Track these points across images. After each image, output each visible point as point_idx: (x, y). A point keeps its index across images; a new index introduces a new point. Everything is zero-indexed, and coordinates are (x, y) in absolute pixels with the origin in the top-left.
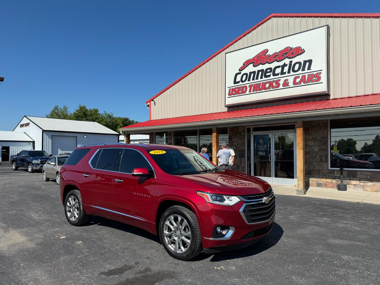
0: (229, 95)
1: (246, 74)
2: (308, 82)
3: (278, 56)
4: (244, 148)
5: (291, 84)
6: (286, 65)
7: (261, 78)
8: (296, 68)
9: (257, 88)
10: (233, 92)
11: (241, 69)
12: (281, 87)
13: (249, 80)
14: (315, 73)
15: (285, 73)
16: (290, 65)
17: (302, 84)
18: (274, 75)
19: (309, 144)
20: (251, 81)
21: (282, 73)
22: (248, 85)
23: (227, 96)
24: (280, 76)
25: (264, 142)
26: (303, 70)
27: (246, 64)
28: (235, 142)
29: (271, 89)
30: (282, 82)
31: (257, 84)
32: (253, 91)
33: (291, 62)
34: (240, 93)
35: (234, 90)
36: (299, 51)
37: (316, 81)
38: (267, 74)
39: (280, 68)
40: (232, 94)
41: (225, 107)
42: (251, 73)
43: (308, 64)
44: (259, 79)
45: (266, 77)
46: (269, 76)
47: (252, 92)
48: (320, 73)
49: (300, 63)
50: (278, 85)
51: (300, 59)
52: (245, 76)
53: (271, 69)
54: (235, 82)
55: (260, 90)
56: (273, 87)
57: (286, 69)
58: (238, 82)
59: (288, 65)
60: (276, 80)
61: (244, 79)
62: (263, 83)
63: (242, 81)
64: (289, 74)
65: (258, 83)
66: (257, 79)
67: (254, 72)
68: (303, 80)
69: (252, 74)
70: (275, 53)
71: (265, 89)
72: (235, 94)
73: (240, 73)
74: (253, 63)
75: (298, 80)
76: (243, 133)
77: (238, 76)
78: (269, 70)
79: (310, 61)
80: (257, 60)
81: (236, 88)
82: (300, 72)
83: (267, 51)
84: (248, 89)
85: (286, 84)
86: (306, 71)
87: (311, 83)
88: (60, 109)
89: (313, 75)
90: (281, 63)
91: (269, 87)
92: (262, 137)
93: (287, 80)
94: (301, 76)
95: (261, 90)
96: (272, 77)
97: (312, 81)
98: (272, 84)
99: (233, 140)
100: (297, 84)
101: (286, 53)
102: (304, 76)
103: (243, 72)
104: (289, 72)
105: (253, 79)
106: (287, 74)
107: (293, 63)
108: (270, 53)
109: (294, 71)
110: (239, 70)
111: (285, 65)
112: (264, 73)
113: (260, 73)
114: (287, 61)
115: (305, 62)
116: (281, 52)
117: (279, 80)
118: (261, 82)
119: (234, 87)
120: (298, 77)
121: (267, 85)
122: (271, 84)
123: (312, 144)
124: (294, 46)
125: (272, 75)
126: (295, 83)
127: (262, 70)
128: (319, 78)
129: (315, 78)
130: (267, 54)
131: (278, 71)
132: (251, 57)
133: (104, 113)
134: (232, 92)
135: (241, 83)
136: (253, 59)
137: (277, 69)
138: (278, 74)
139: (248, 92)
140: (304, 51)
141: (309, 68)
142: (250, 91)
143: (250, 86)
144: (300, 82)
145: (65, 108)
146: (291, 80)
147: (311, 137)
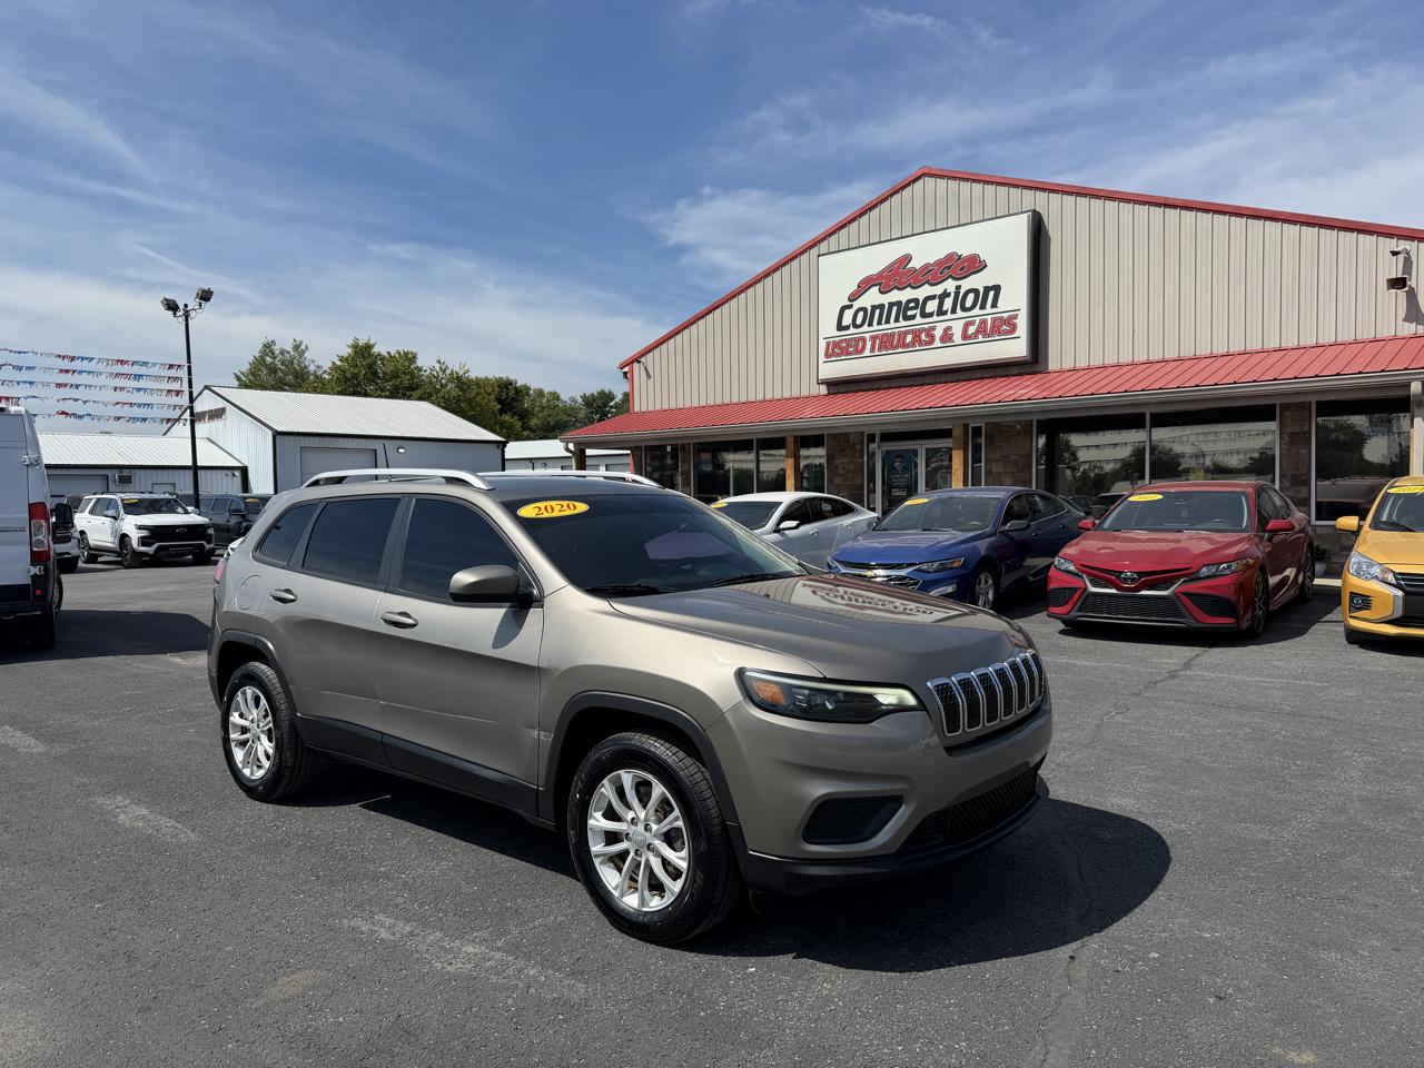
0: (827, 355)
1: (864, 309)
2: (991, 334)
3: (933, 273)
4: (859, 482)
5: (957, 338)
6: (949, 295)
7: (897, 320)
8: (969, 303)
9: (887, 344)
10: (837, 350)
11: (854, 297)
12: (937, 343)
13: (870, 324)
14: (1005, 315)
15: (945, 313)
16: (957, 294)
17: (980, 338)
18: (924, 315)
19: (994, 470)
20: (875, 327)
21: (941, 312)
22: (867, 336)
23: (822, 357)
24: (935, 318)
25: (904, 467)
26: (983, 307)
27: (865, 286)
28: (841, 467)
29: (918, 348)
30: (938, 333)
31: (887, 334)
32: (880, 350)
33: (958, 287)
34: (850, 354)
35: (837, 345)
36: (974, 265)
37: (1007, 333)
38: (910, 313)
39: (937, 301)
40: (833, 354)
41: (818, 384)
42: (874, 308)
43: (992, 293)
44: (892, 324)
45: (907, 318)
46: (913, 317)
47: (877, 353)
48: (1015, 317)
49: (976, 291)
50: (932, 338)
51: (976, 281)
52: (861, 314)
53: (916, 300)
54: (840, 327)
55: (893, 347)
56: (920, 344)
57: (948, 303)
58: (847, 328)
59: (953, 294)
60: (926, 326)
61: (859, 322)
62: (900, 333)
63: (856, 326)
64: (954, 316)
65: (890, 331)
66: (888, 322)
67: (881, 307)
68: (982, 329)
69: (878, 311)
70: (926, 266)
71: (905, 345)
72: (839, 355)
73: (850, 307)
74: (880, 284)
75: (972, 330)
76: (858, 447)
77: (846, 311)
78: (912, 305)
79: (997, 289)
80: (889, 279)
81: (841, 341)
82: (977, 311)
83: (907, 258)
84: (869, 344)
85: (947, 337)
86: (989, 309)
87: (997, 338)
88: (282, 353)
89: (1001, 319)
90: (938, 290)
91: (913, 343)
92: (900, 455)
93: (949, 328)
94: (978, 319)
95: (896, 347)
96: (919, 320)
97: (1000, 333)
98: (919, 336)
99: (838, 462)
100: (970, 337)
101: (949, 268)
102: (984, 322)
103: (857, 304)
104: (954, 311)
105: (879, 323)
106: (949, 316)
107: (962, 291)
108: (916, 264)
109: (964, 309)
110: (849, 300)
111: (945, 294)
112: (903, 310)
113: (895, 308)
114: (950, 285)
115: (987, 289)
116: (939, 263)
117: (934, 328)
118: (896, 330)
119: (837, 339)
120: (972, 323)
121: (909, 338)
122: (916, 335)
123: (1000, 470)
124: (965, 253)
125: (918, 315)
126: (965, 336)
127: (898, 303)
128: (1014, 328)
129: (1004, 327)
130: (909, 266)
131: (932, 306)
132: (875, 271)
133: (437, 367)
134: (833, 349)
135: (852, 330)
136: (880, 275)
137: (929, 303)
138: (931, 315)
139: (867, 352)
140: (986, 266)
141: (994, 305)
142: (872, 350)
143: (874, 339)
144: (976, 335)
145: (296, 347)
146: (957, 328)
147: (999, 456)
